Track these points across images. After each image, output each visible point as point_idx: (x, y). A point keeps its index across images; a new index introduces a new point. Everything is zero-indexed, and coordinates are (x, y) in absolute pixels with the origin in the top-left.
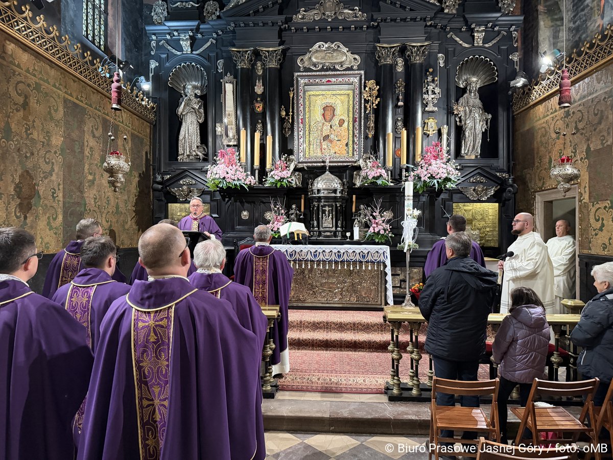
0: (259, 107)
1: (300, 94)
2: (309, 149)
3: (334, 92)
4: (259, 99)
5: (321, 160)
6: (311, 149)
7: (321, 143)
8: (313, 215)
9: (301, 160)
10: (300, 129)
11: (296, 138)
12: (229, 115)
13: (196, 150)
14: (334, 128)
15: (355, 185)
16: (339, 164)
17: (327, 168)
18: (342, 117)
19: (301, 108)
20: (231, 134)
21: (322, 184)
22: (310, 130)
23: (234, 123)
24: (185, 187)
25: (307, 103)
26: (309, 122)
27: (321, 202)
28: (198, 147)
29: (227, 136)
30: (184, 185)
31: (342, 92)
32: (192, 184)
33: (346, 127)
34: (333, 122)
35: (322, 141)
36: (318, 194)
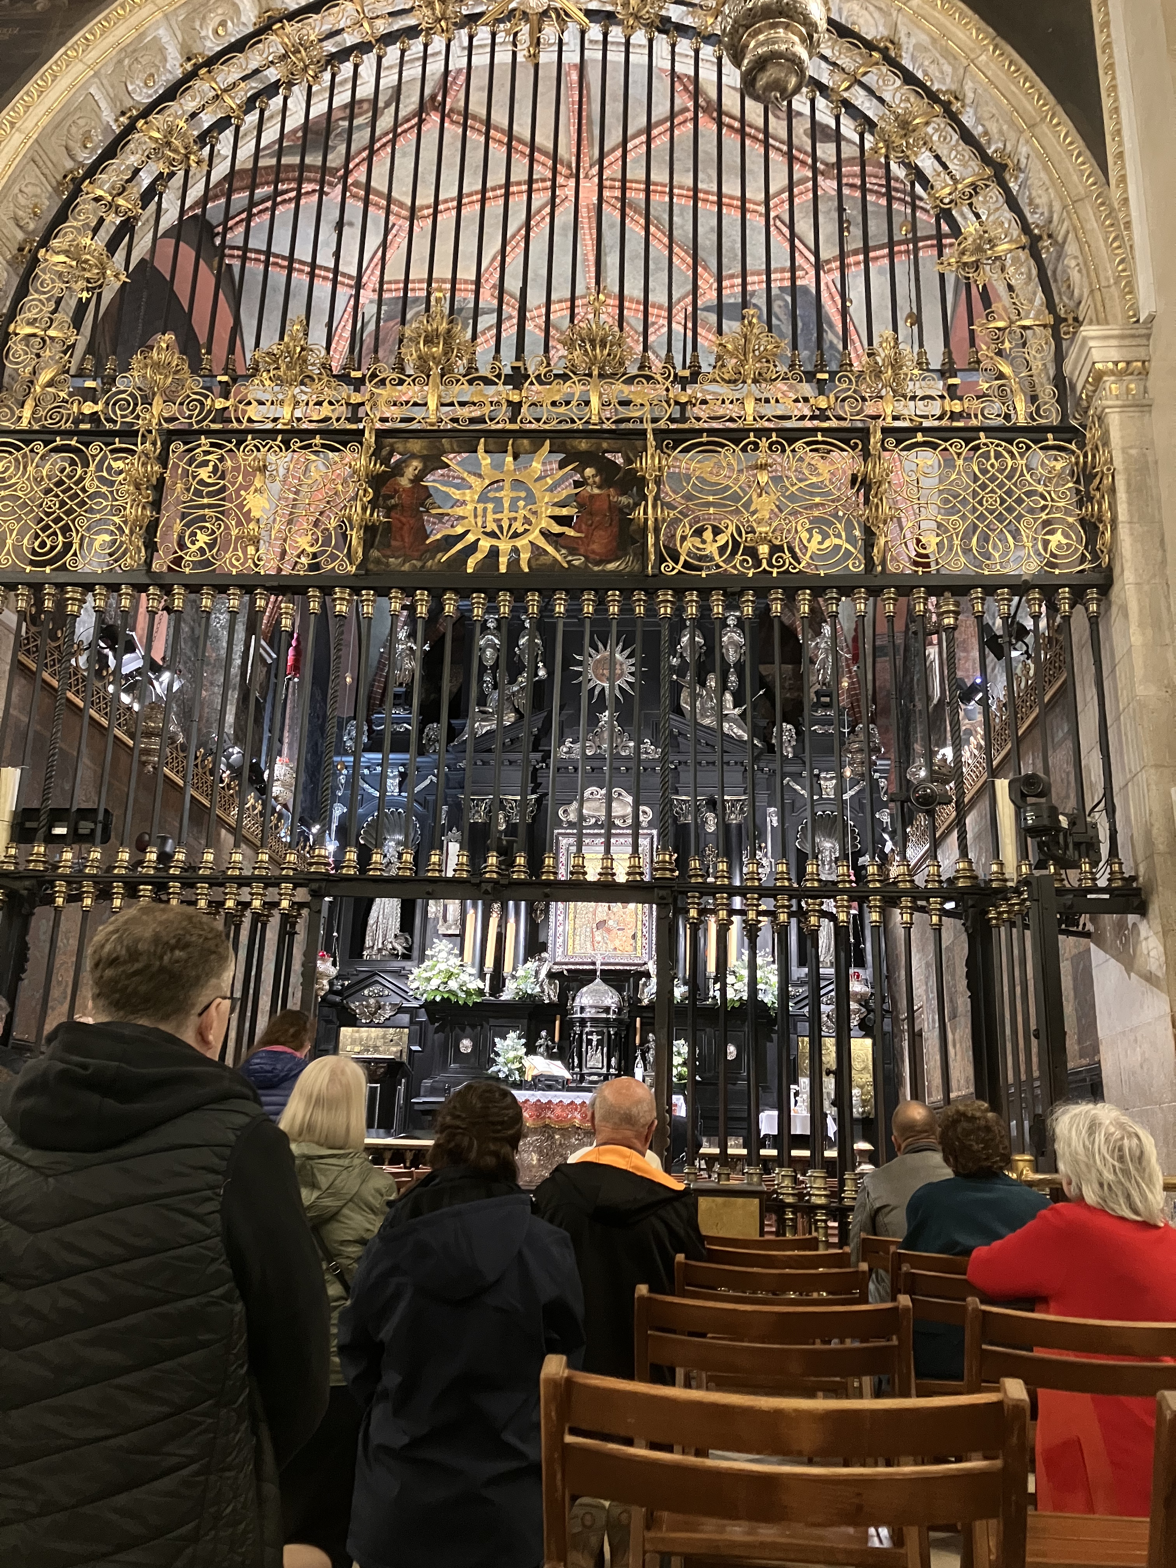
2: (573, 941)
5: (588, 961)
6: (577, 942)
7: (593, 932)
8: (573, 1047)
9: (558, 960)
10: (559, 913)
11: (552, 925)
13: (394, 941)
14: (615, 910)
15: (640, 1001)
16: (618, 968)
17: (598, 974)
20: (450, 917)
21: (588, 998)
22: (575, 912)
24: (372, 1001)
27: (586, 1027)
28: (396, 937)
29: (445, 920)
30: (371, 996)
32: (382, 996)
33: (634, 910)
35: (595, 930)
36: (581, 1013)
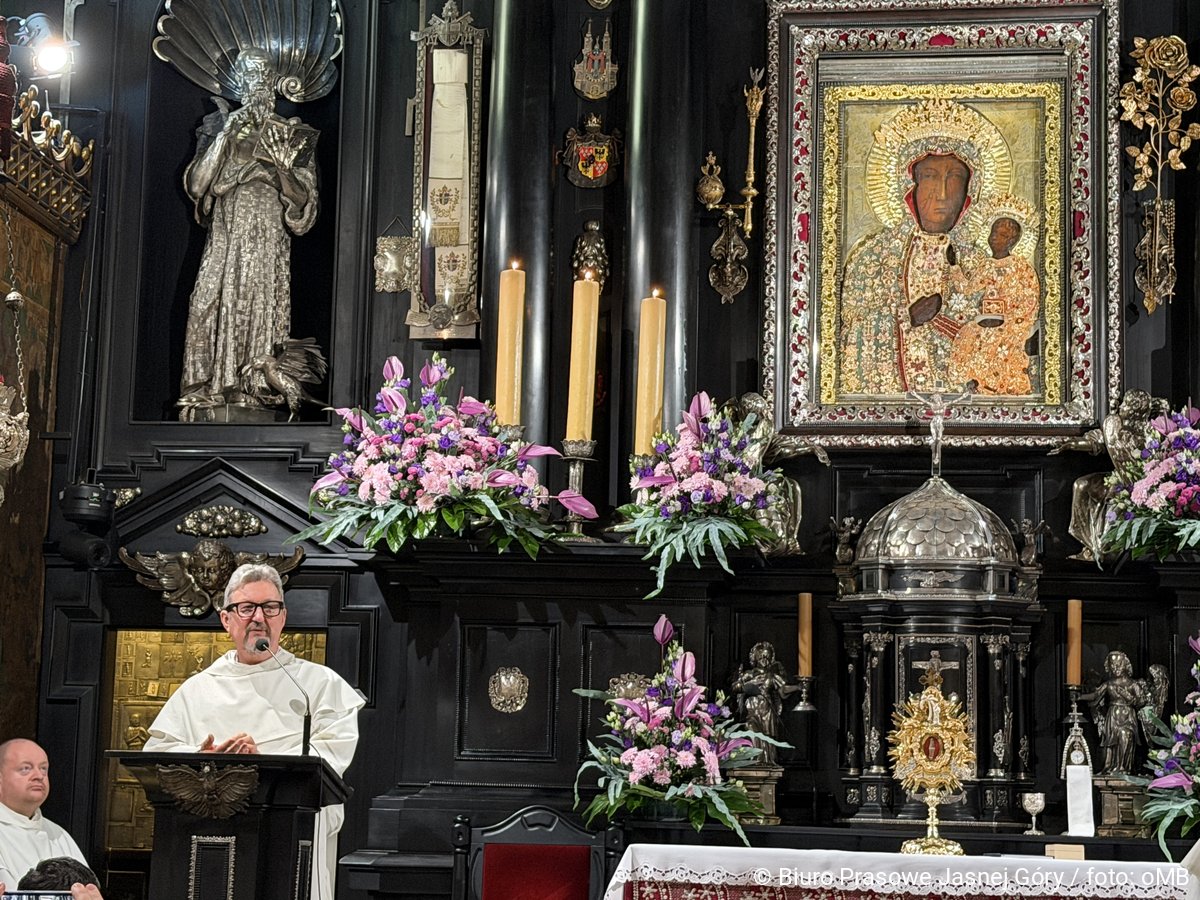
0: (591, 160)
1: (799, 99)
2: (839, 362)
3: (968, 91)
4: (593, 122)
5: (901, 419)
6: (849, 364)
7: (898, 334)
8: (861, 698)
9: (797, 421)
10: (795, 268)
11: (774, 307)
12: (445, 197)
13: (271, 365)
14: (969, 262)
15: (1078, 546)
16: (995, 441)
17: (936, 460)
18: (1009, 210)
19: (803, 168)
20: (446, 292)
21: (911, 539)
22: (842, 271)
23: (466, 237)
24: (208, 549)
25: (831, 141)
26: (841, 231)
27: (905, 630)
28: (278, 351)
29: (429, 296)
30: (205, 535)
31: (1006, 90)
32: (239, 535)
33: (1030, 260)
34: (962, 235)
35: (905, 326)
36: (886, 589)
